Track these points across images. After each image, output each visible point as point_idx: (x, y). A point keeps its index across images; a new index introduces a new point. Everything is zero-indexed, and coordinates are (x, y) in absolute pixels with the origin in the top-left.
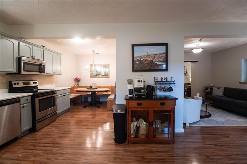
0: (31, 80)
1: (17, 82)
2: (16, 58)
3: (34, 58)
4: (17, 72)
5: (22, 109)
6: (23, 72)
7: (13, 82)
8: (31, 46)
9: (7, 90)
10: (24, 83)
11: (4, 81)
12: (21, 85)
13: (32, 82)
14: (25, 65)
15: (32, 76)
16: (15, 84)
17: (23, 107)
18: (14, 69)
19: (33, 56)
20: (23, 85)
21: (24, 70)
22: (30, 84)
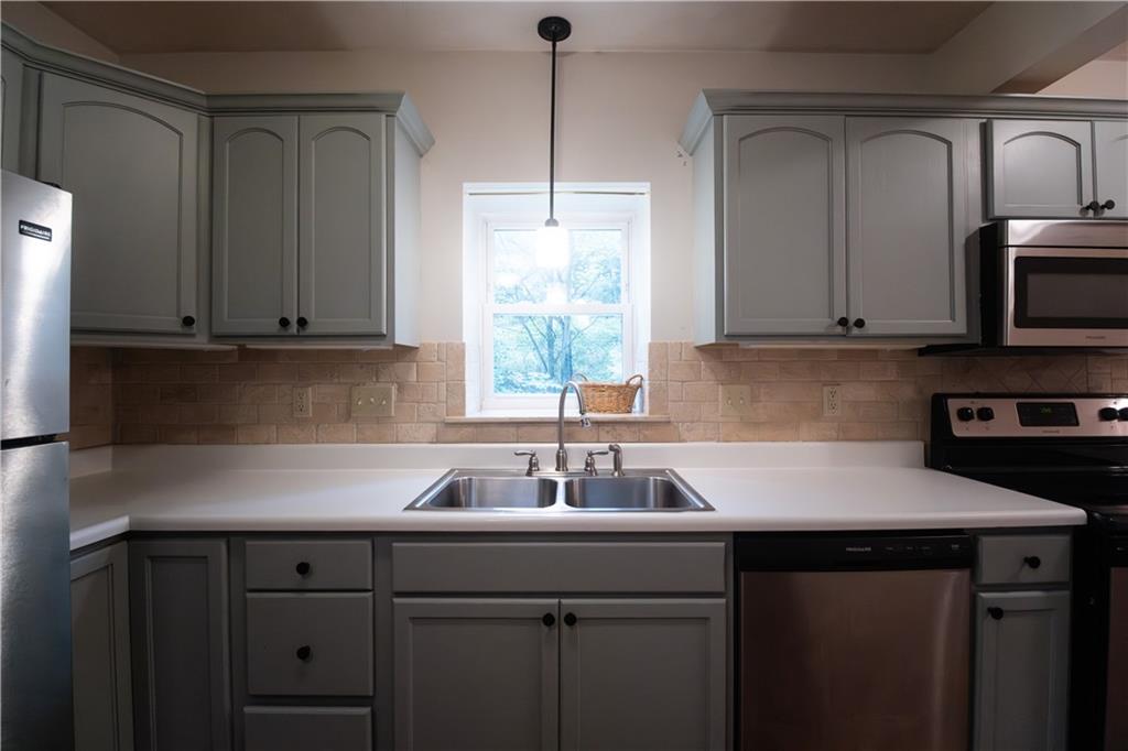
0: (1084, 390)
1: (975, 405)
2: (968, 241)
3: (1107, 213)
4: (978, 339)
5: (987, 626)
6: (1013, 336)
7: (954, 405)
8: (1078, 130)
9: (917, 448)
10: (1028, 415)
11: (907, 392)
12: (1006, 423)
13: (1087, 409)
14: (1034, 280)
15: (1091, 359)
16: (964, 415)
17: (997, 613)
18: (953, 318)
19: (1102, 202)
20: (1023, 423)
21: (1021, 321)
22: (1077, 424)
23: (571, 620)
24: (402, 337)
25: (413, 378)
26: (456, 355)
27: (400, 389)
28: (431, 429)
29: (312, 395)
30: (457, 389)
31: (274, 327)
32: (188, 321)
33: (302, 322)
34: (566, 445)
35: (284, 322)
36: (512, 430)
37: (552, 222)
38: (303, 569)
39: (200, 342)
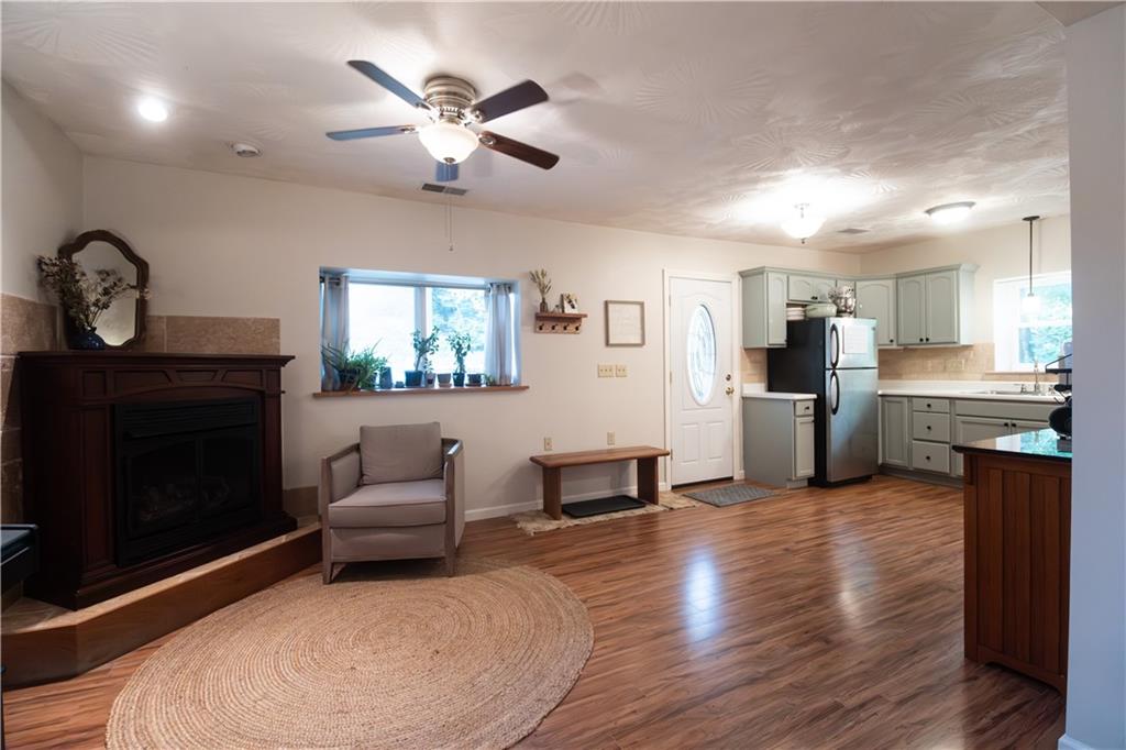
23: (1014, 425)
24: (964, 341)
25: (972, 356)
26: (991, 347)
27: (967, 360)
28: (980, 376)
29: (930, 363)
30: (991, 360)
31: (918, 341)
32: (892, 341)
33: (927, 340)
34: (1040, 383)
35: (921, 340)
36: (1018, 377)
37: (1031, 294)
38: (929, 406)
39: (894, 346)
